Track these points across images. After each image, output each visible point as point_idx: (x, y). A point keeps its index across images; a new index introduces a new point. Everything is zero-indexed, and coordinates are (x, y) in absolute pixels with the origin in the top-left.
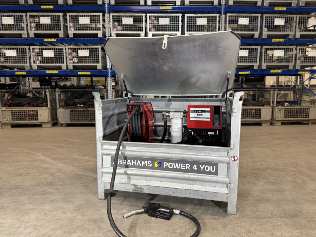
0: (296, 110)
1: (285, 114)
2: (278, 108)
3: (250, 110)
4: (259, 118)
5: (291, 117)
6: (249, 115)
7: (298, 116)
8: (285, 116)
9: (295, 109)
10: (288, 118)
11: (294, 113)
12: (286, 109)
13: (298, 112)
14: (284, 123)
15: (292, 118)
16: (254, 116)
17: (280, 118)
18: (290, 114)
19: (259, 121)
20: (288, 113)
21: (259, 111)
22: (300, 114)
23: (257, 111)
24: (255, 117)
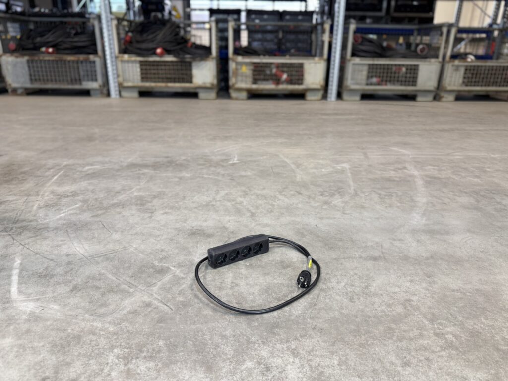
0: (489, 70)
1: (464, 78)
2: (453, 66)
3: (398, 67)
4: (413, 85)
5: (477, 84)
6: (395, 77)
7: (490, 82)
8: (464, 82)
9: (487, 68)
10: (471, 86)
11: (482, 76)
12: (469, 68)
13: (491, 74)
14: (460, 97)
15: (478, 86)
16: (404, 79)
17: (454, 85)
18: (476, 78)
19: (413, 91)
20: (472, 75)
21: (415, 70)
22: (494, 78)
23: (411, 69)
24: (405, 81)
